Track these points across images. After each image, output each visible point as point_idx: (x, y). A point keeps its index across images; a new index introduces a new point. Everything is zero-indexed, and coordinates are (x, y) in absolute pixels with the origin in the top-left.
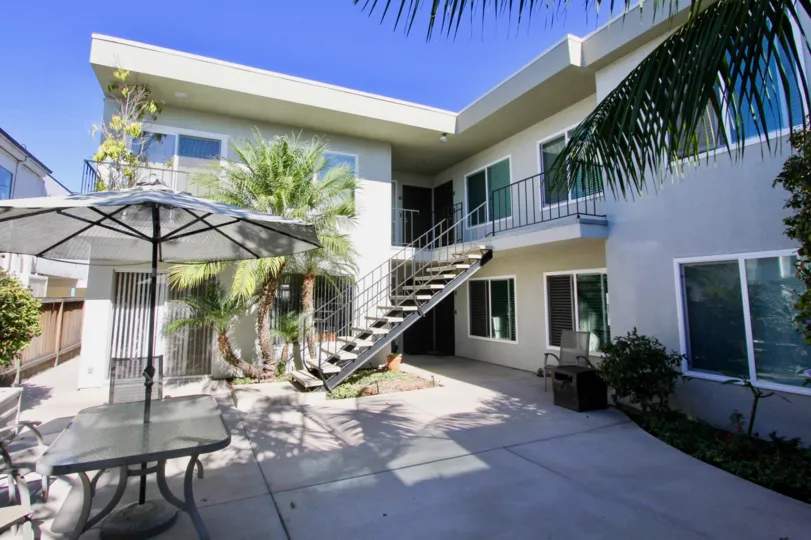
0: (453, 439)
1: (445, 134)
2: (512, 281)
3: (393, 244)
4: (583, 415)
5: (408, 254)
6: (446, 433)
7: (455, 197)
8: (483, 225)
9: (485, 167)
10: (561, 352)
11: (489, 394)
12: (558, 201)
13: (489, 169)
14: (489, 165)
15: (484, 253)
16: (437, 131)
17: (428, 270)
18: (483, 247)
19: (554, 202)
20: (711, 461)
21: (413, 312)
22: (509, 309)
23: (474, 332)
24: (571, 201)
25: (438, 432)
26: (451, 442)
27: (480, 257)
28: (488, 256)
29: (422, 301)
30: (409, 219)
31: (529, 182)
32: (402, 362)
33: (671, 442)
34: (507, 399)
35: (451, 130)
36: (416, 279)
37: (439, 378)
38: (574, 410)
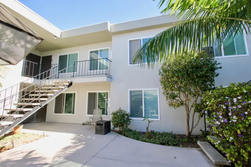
0: (70, 160)
1: (56, 37)
2: (74, 94)
3: (22, 75)
4: (106, 136)
5: (30, 81)
6: (65, 158)
7: (52, 62)
8: (65, 73)
9: (68, 54)
10: (93, 116)
11: (72, 136)
12: (94, 70)
13: (69, 55)
14: (69, 53)
15: (70, 83)
16: (52, 34)
17: (42, 88)
18: (69, 81)
19: (92, 70)
20: (145, 141)
21: (37, 106)
22: (73, 103)
23: (56, 112)
24: (98, 70)
25: (61, 160)
26: (70, 162)
27: (68, 84)
28: (71, 84)
29: (42, 101)
30: (28, 66)
31: (84, 62)
32: (23, 128)
33: (133, 138)
34: (79, 136)
35: (58, 36)
36: (36, 91)
37: (46, 133)
38: (103, 135)
